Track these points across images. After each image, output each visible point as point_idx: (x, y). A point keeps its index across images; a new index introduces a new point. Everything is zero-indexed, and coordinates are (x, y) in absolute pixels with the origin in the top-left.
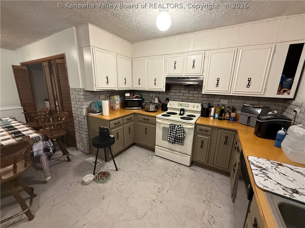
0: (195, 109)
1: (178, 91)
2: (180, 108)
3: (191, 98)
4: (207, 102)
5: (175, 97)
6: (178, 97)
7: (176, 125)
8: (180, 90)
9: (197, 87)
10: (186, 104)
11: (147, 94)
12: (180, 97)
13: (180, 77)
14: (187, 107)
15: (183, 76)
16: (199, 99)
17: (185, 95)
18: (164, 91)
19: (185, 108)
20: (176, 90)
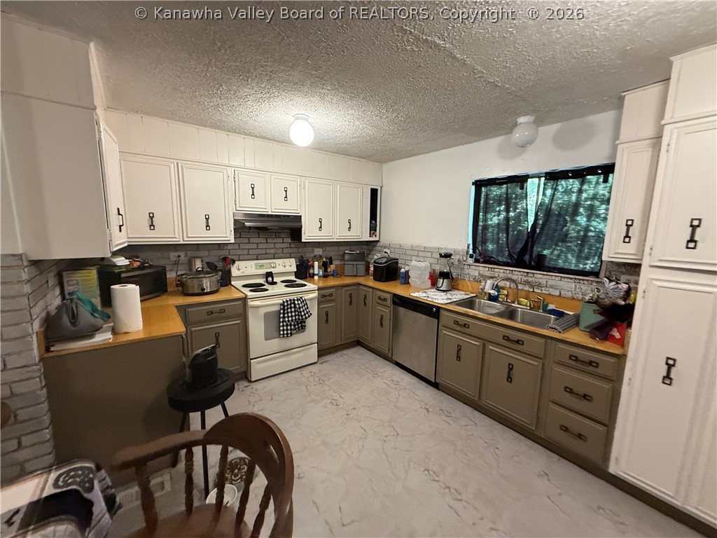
0: (288, 269)
1: (247, 241)
2: (263, 271)
3: (272, 251)
4: (298, 254)
5: (240, 252)
6: (246, 252)
7: (294, 300)
8: (249, 238)
9: (278, 231)
10: (270, 263)
11: (159, 254)
12: (251, 252)
13: (264, 215)
14: (274, 268)
15: (270, 213)
16: (285, 251)
17: (260, 246)
18: (233, 241)
19: (274, 271)
20: (240, 237)
